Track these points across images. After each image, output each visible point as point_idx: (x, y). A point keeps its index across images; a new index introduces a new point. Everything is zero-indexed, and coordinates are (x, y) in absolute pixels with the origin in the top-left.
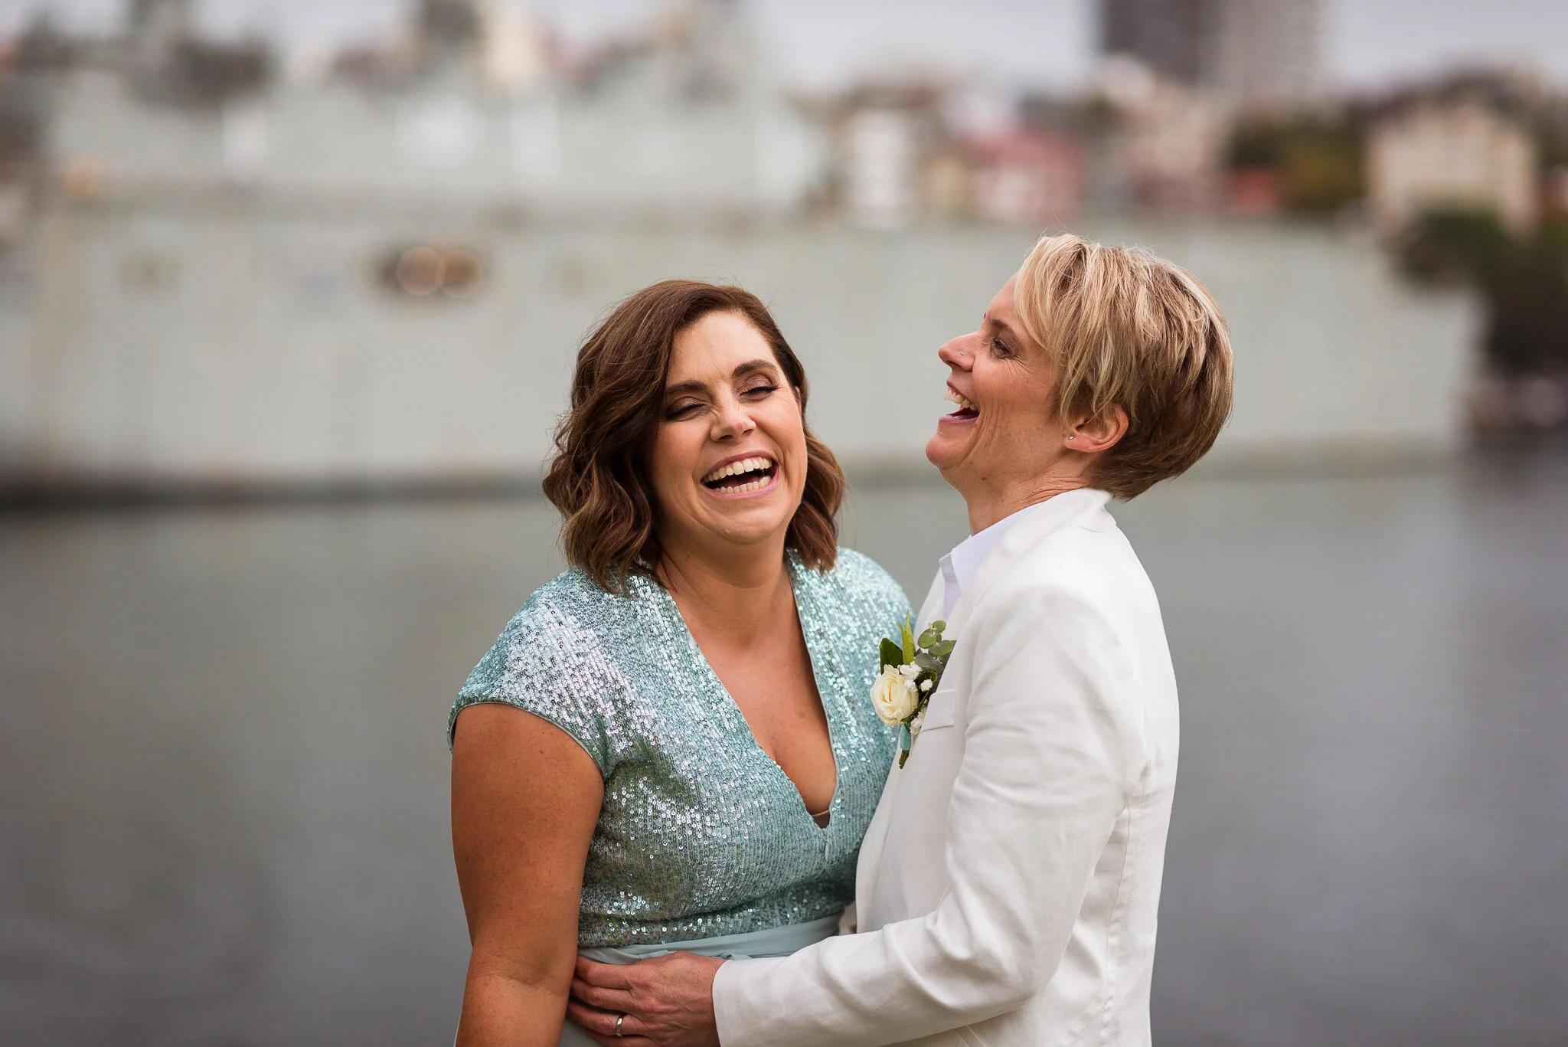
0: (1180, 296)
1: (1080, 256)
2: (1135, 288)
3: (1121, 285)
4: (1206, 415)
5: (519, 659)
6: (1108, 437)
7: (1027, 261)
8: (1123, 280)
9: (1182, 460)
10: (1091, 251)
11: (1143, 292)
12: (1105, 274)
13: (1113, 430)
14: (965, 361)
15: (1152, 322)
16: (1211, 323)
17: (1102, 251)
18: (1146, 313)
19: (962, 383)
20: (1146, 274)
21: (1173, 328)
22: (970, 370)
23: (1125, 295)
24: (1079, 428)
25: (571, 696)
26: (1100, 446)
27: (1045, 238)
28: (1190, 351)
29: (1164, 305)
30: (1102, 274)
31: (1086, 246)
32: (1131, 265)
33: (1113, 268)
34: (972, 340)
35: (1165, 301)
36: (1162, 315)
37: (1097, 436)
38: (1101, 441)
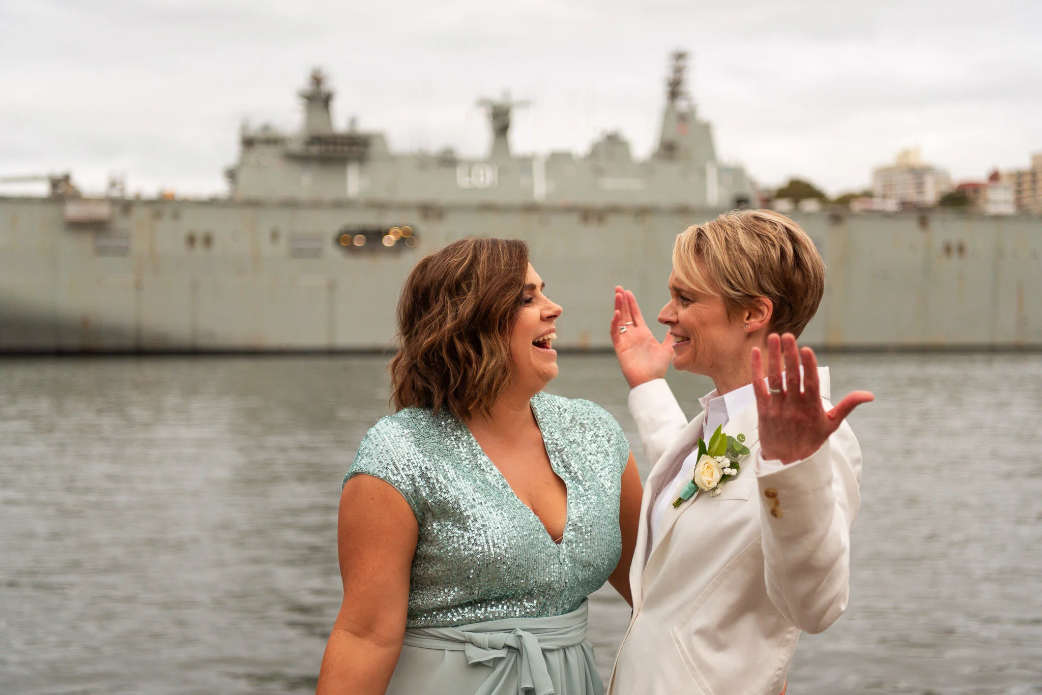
0: (762, 224)
1: (700, 234)
2: (736, 233)
3: (727, 237)
4: (811, 277)
5: (366, 448)
6: (765, 315)
7: (675, 251)
8: (727, 233)
9: (812, 306)
10: (706, 229)
11: (740, 232)
12: (717, 236)
13: (766, 310)
14: (673, 318)
15: (753, 245)
16: (787, 229)
17: (710, 226)
18: (748, 242)
19: (678, 330)
20: (738, 222)
21: (765, 242)
22: (678, 322)
23: (732, 240)
24: (748, 318)
25: (394, 464)
26: (764, 322)
27: (680, 235)
28: (782, 249)
29: (755, 232)
30: (716, 237)
31: (701, 227)
32: (728, 222)
33: (719, 230)
34: (671, 306)
35: (755, 230)
36: (757, 237)
37: (760, 318)
38: (762, 319)
